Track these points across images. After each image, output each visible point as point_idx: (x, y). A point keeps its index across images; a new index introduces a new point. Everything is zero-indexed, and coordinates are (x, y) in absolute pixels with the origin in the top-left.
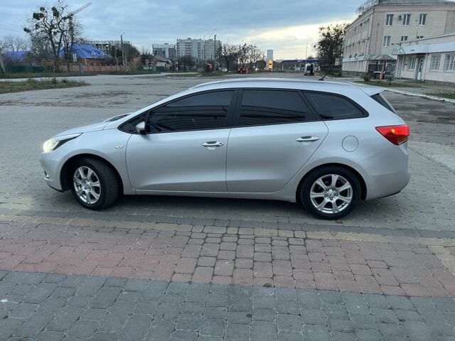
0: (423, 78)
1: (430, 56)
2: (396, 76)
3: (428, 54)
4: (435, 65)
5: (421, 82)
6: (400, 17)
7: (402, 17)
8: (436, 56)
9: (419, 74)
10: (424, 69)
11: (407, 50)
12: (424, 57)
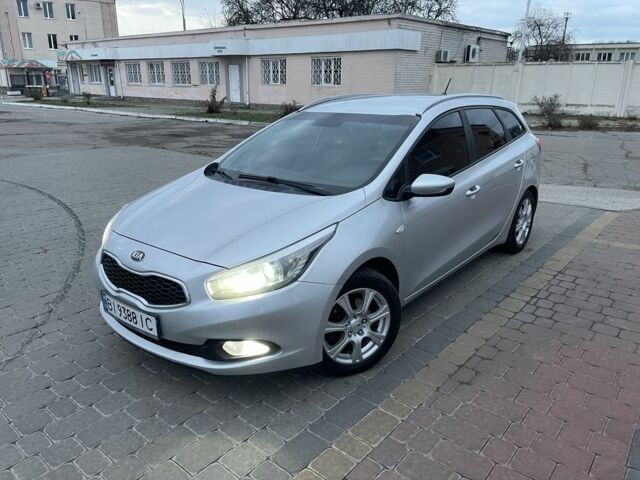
0: (120, 94)
1: (122, 64)
2: (72, 91)
3: (119, 61)
4: (134, 76)
5: (118, 99)
6: (38, 5)
7: (41, 6)
8: (133, 65)
9: (112, 88)
10: (117, 81)
11: (86, 54)
12: (113, 65)
